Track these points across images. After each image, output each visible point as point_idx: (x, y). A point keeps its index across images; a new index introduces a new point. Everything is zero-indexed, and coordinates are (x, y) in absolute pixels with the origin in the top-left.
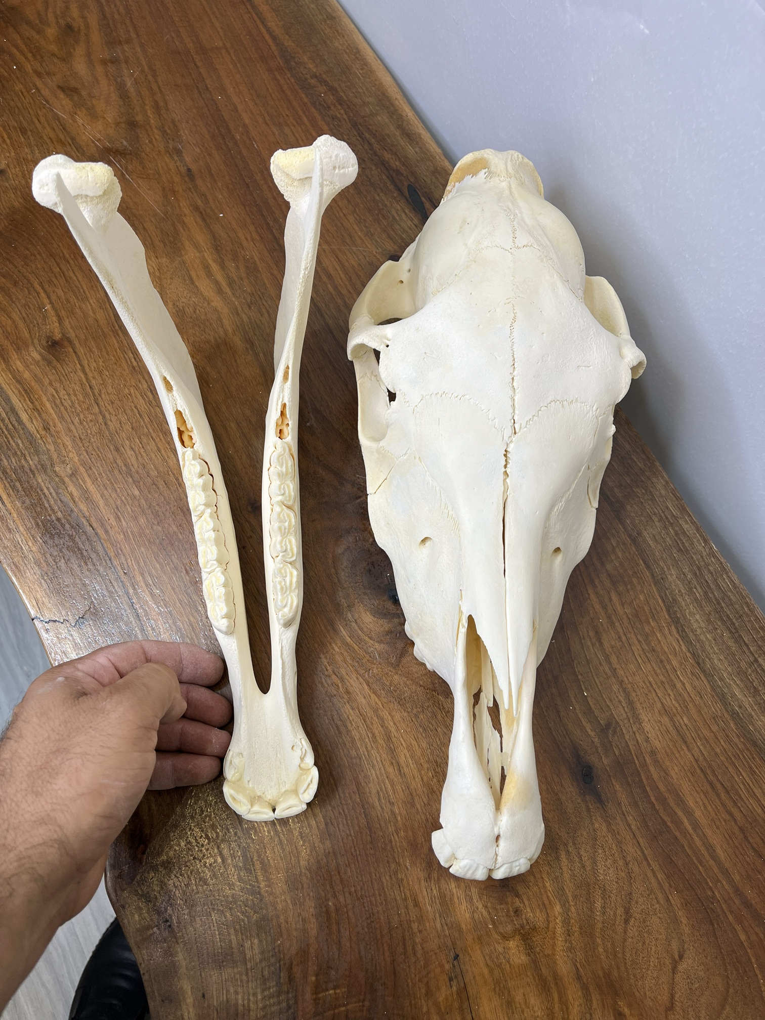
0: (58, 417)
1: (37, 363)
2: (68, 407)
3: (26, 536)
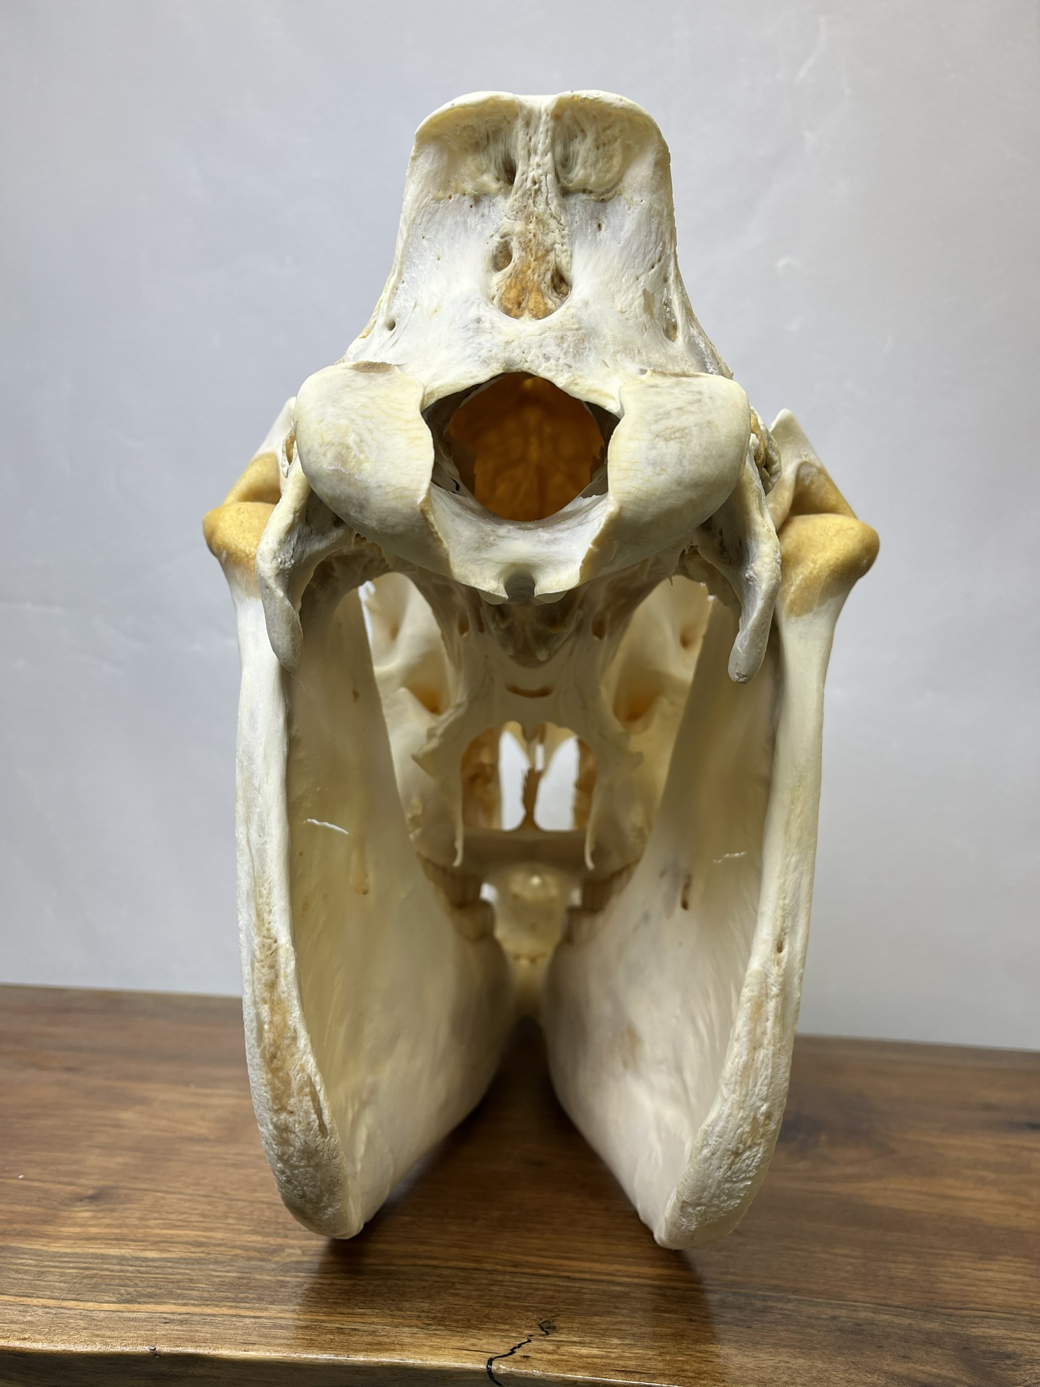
0: (202, 1231)
1: (94, 1218)
2: (202, 1219)
3: (336, 1318)
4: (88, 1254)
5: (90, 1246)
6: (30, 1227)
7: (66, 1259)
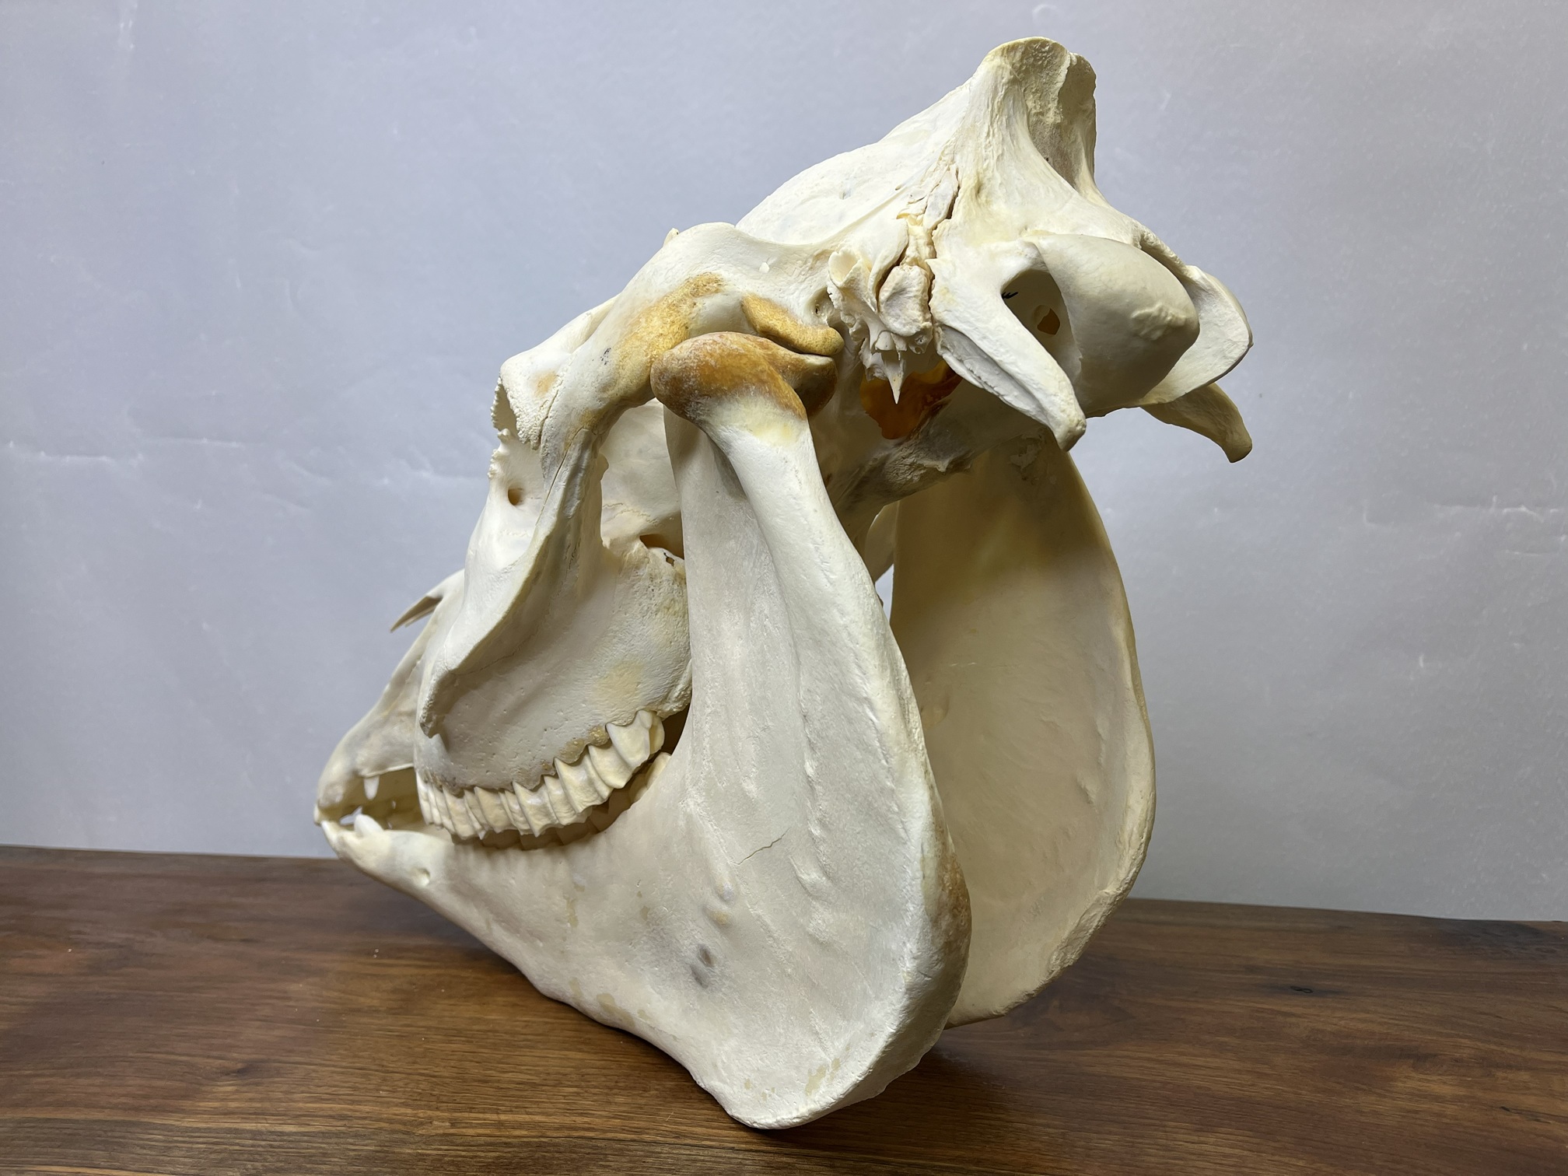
4: (222, 1129)
5: (225, 1121)
6: (167, 1101)
7: (197, 1134)
